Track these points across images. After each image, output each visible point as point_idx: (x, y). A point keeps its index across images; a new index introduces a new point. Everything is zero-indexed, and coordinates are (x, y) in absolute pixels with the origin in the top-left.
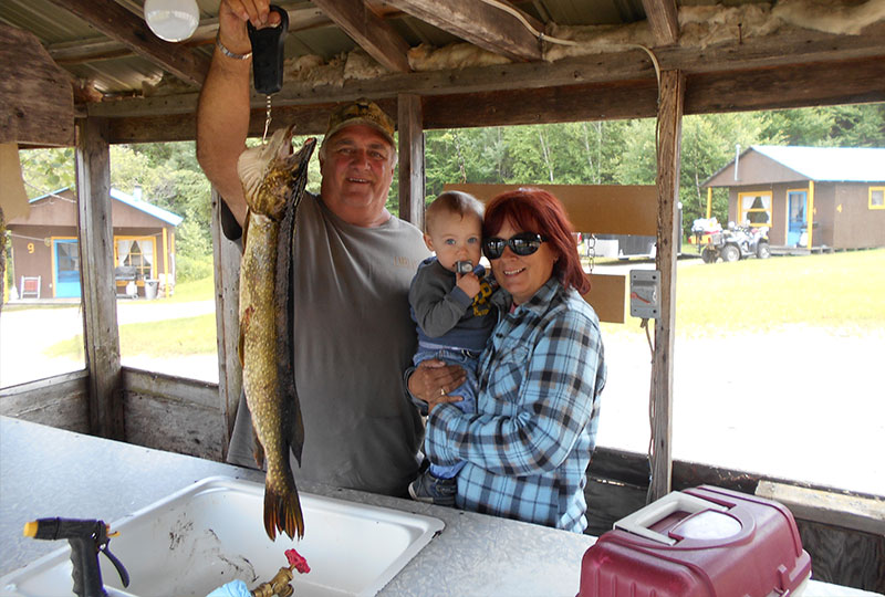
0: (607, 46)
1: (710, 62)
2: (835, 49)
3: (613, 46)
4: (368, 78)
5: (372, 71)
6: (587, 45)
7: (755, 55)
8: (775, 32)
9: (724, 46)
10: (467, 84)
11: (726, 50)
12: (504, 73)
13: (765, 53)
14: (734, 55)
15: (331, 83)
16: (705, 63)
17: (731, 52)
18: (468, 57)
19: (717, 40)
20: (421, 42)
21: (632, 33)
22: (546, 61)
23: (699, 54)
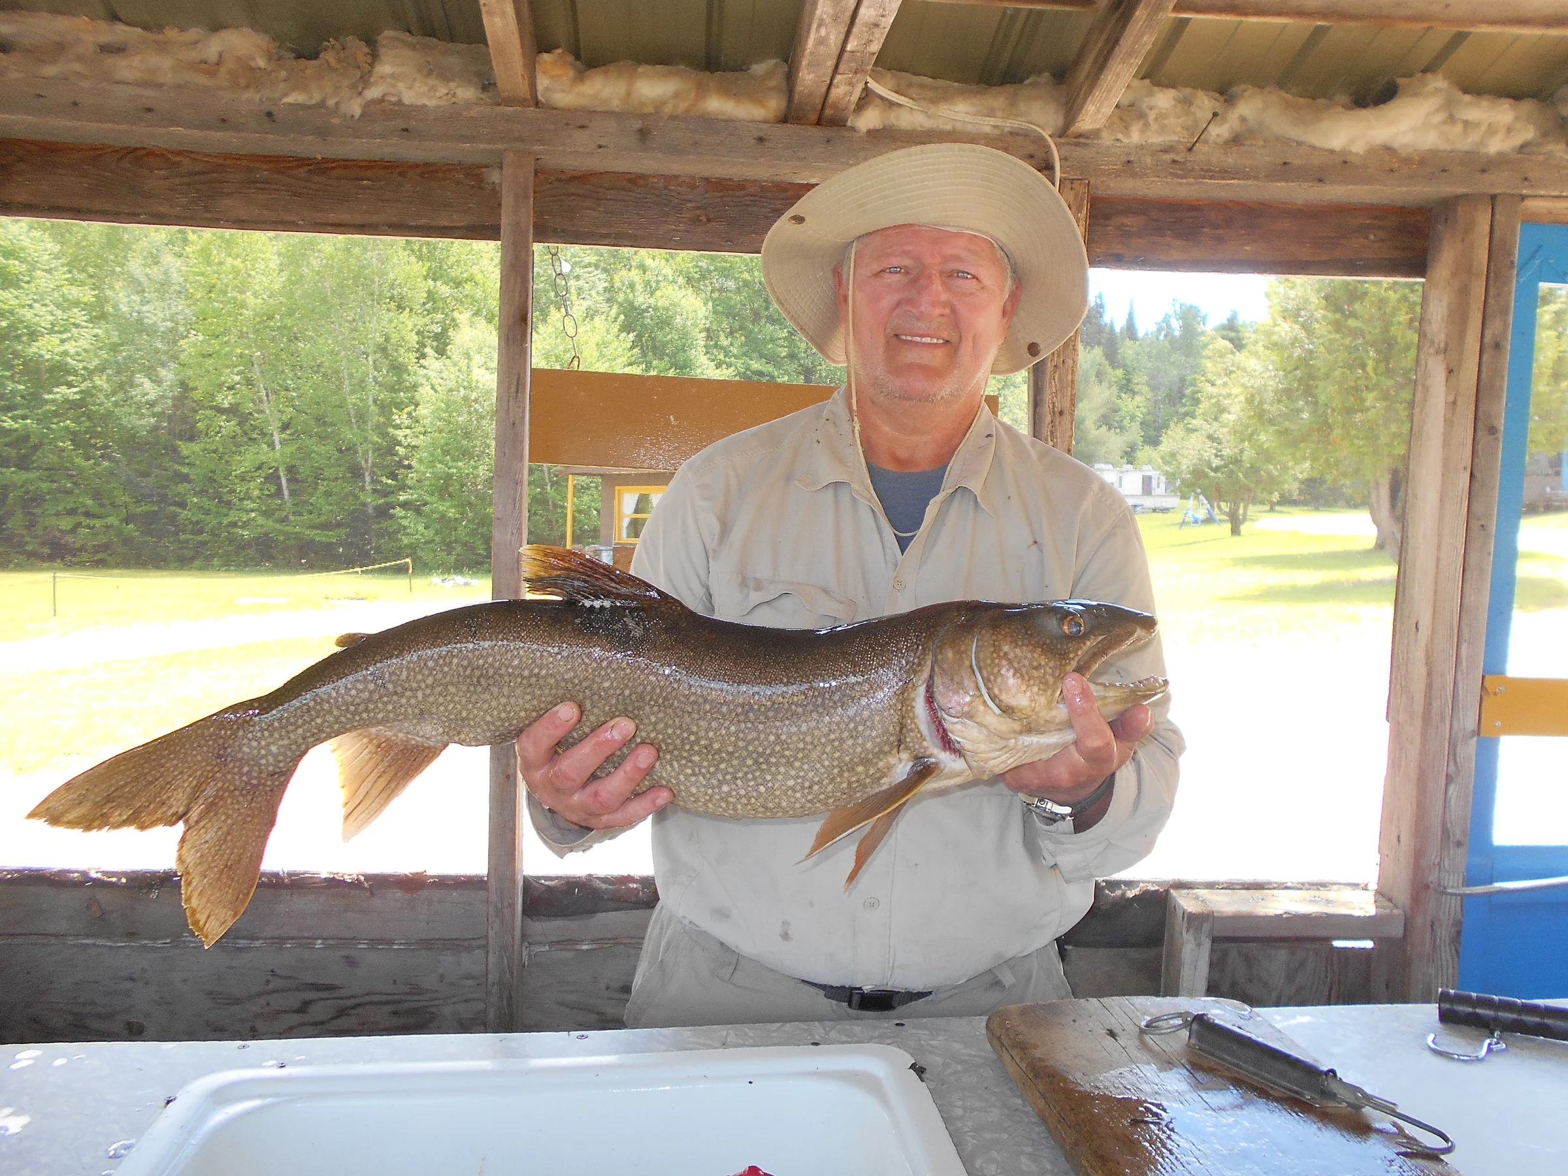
0: (968, 118)
1: (1144, 175)
2: (1320, 181)
3: (979, 119)
4: (431, 103)
5: (443, 91)
6: (933, 109)
7: (1209, 172)
8: (1236, 140)
9: (1165, 151)
10: (677, 151)
11: (1168, 157)
12: (761, 140)
13: (1225, 173)
14: (1178, 169)
15: (331, 102)
16: (1134, 175)
17: (1174, 161)
18: (676, 95)
19: (1156, 139)
20: (557, 47)
21: (1013, 103)
22: (853, 129)
23: (1124, 158)
